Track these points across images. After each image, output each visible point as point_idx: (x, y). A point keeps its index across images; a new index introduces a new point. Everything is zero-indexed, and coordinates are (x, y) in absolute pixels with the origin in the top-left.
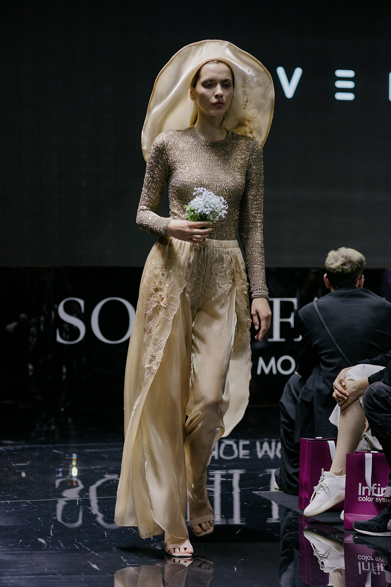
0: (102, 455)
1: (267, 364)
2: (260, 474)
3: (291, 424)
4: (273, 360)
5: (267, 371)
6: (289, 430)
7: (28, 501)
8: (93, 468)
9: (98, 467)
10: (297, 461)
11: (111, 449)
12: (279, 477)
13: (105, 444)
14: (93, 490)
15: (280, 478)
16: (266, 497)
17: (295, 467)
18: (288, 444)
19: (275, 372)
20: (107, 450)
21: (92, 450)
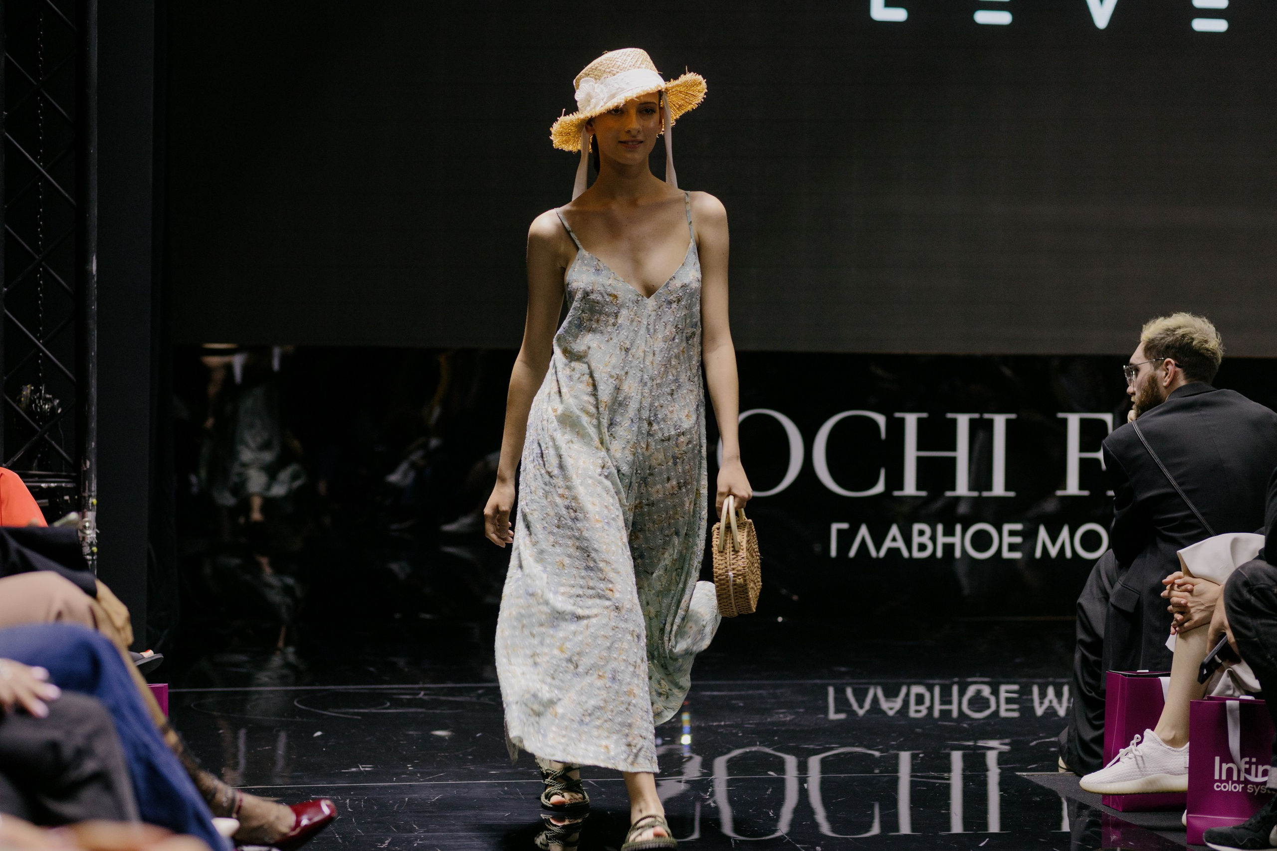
0: (734, 702)
1: (1054, 540)
2: (1032, 741)
3: (1096, 645)
4: (1065, 533)
5: (1053, 552)
6: (1092, 658)
7: (590, 781)
8: (715, 724)
9: (723, 723)
10: (1101, 717)
11: (750, 692)
12: (1066, 746)
13: (739, 682)
14: (720, 764)
15: (1069, 748)
16: (1041, 783)
17: (1096, 728)
18: (1086, 683)
19: (1068, 554)
20: (743, 693)
21: (715, 693)
